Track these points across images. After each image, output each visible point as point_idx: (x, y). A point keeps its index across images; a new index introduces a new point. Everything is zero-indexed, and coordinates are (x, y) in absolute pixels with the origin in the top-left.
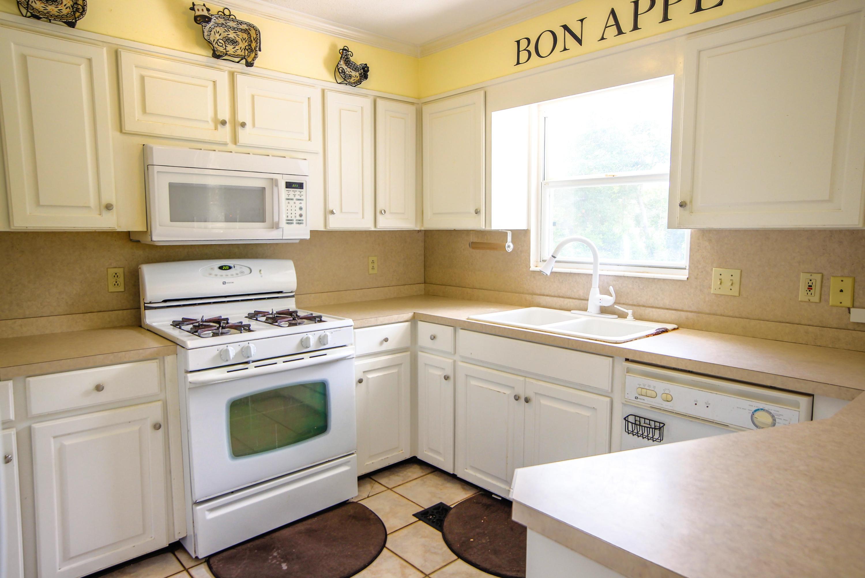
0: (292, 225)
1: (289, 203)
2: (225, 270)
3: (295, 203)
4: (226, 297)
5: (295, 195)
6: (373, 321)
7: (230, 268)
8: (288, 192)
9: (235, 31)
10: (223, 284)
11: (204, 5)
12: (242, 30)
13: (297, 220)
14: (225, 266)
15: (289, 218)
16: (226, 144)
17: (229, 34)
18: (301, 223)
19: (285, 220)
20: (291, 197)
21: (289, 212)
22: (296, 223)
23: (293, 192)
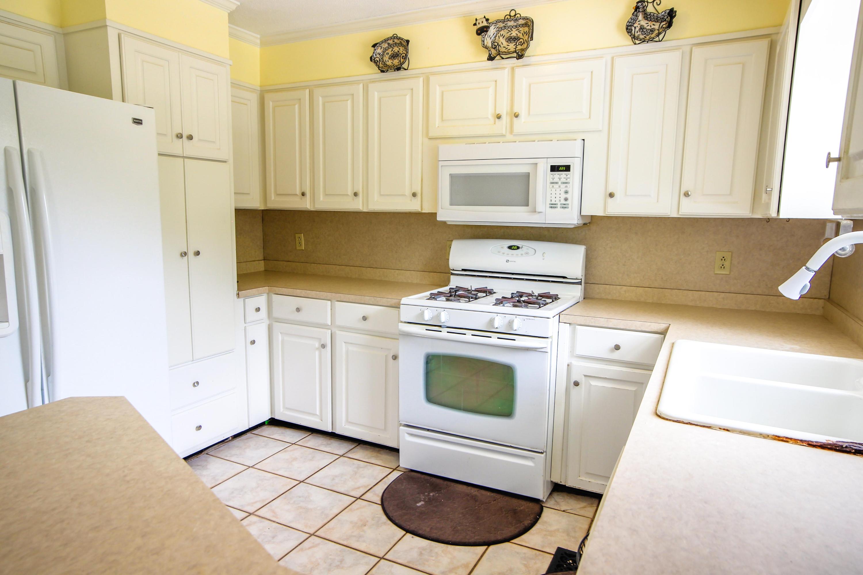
0: (556, 209)
1: (553, 187)
2: (513, 249)
3: (560, 187)
4: (513, 274)
5: (560, 179)
6: (602, 322)
7: (518, 248)
8: (553, 176)
9: (517, 28)
10: (506, 262)
11: (485, 17)
12: (523, 25)
13: (561, 204)
14: (514, 246)
15: (553, 202)
16: (503, 136)
17: (512, 33)
18: (565, 207)
19: (549, 204)
20: (557, 180)
21: (554, 196)
22: (561, 207)
23: (559, 175)
